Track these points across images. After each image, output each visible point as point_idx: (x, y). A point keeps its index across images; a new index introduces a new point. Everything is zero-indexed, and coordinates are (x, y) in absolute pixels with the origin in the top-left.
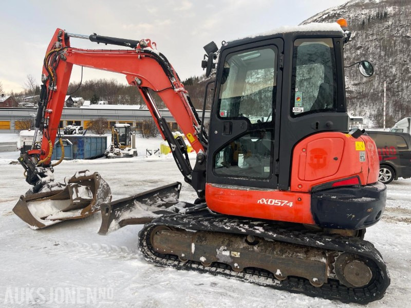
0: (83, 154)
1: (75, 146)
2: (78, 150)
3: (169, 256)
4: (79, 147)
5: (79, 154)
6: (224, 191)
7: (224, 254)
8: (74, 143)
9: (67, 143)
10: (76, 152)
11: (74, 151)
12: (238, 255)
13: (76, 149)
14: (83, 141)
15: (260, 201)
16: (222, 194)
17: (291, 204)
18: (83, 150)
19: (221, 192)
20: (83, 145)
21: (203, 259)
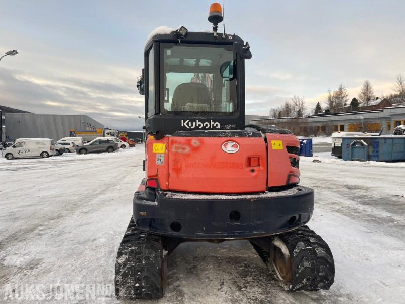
0: (378, 156)
1: (370, 147)
2: (373, 152)
4: (374, 148)
5: (374, 156)
8: (369, 144)
9: (362, 144)
10: (370, 153)
11: (368, 152)
13: (371, 150)
14: (378, 142)
18: (377, 152)
20: (378, 146)
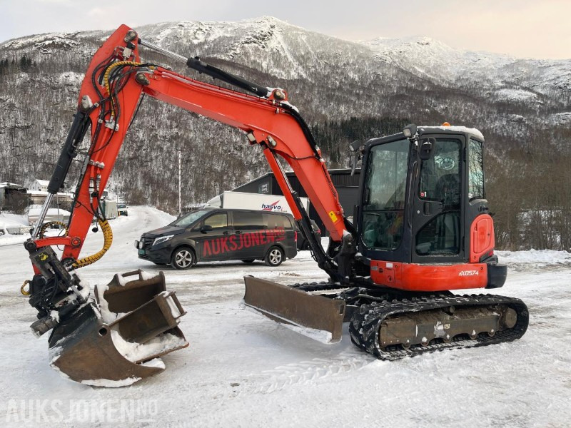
3: (399, 347)
6: (438, 269)
7: (439, 328)
12: (448, 326)
15: (460, 274)
16: (436, 272)
17: (477, 273)
19: (435, 270)
21: (425, 340)
